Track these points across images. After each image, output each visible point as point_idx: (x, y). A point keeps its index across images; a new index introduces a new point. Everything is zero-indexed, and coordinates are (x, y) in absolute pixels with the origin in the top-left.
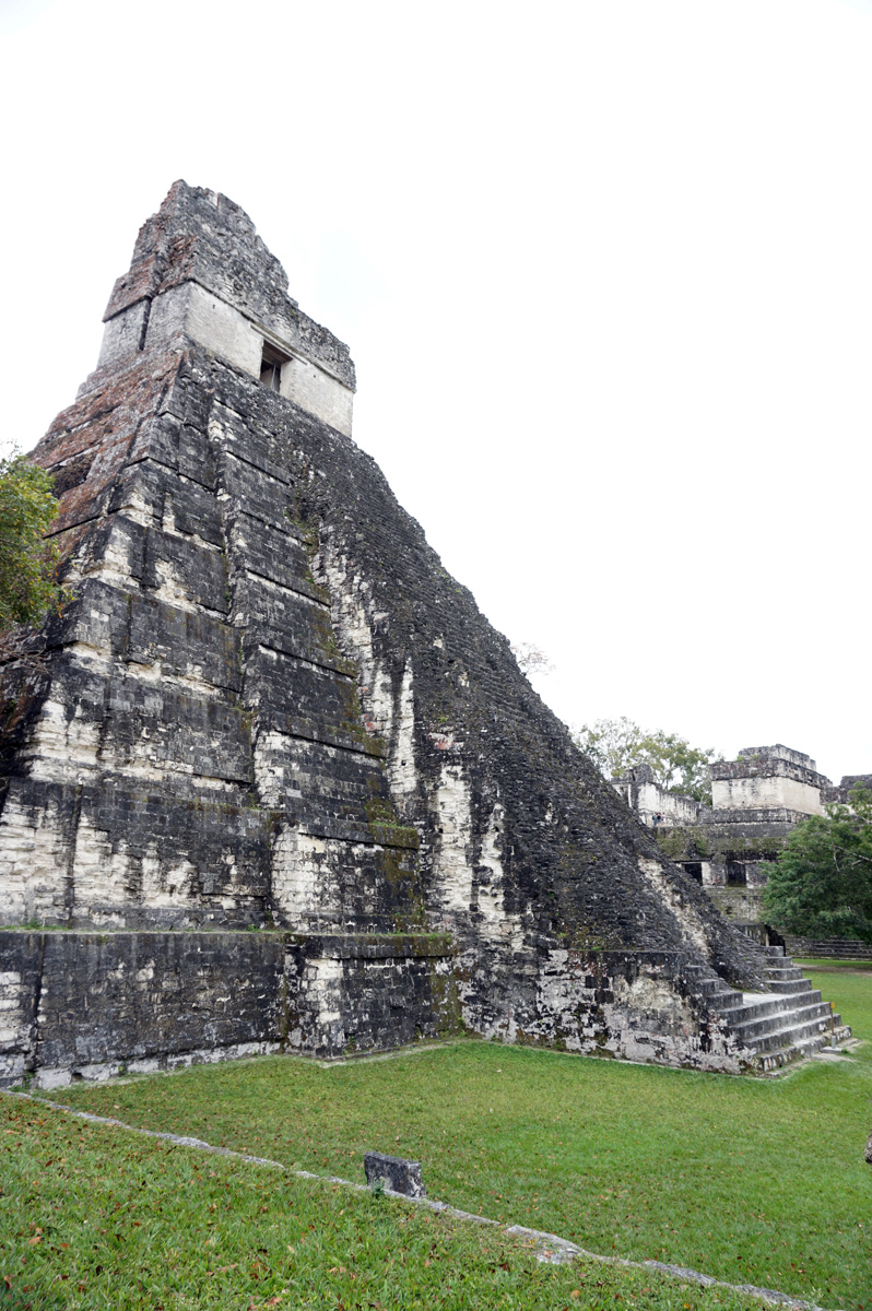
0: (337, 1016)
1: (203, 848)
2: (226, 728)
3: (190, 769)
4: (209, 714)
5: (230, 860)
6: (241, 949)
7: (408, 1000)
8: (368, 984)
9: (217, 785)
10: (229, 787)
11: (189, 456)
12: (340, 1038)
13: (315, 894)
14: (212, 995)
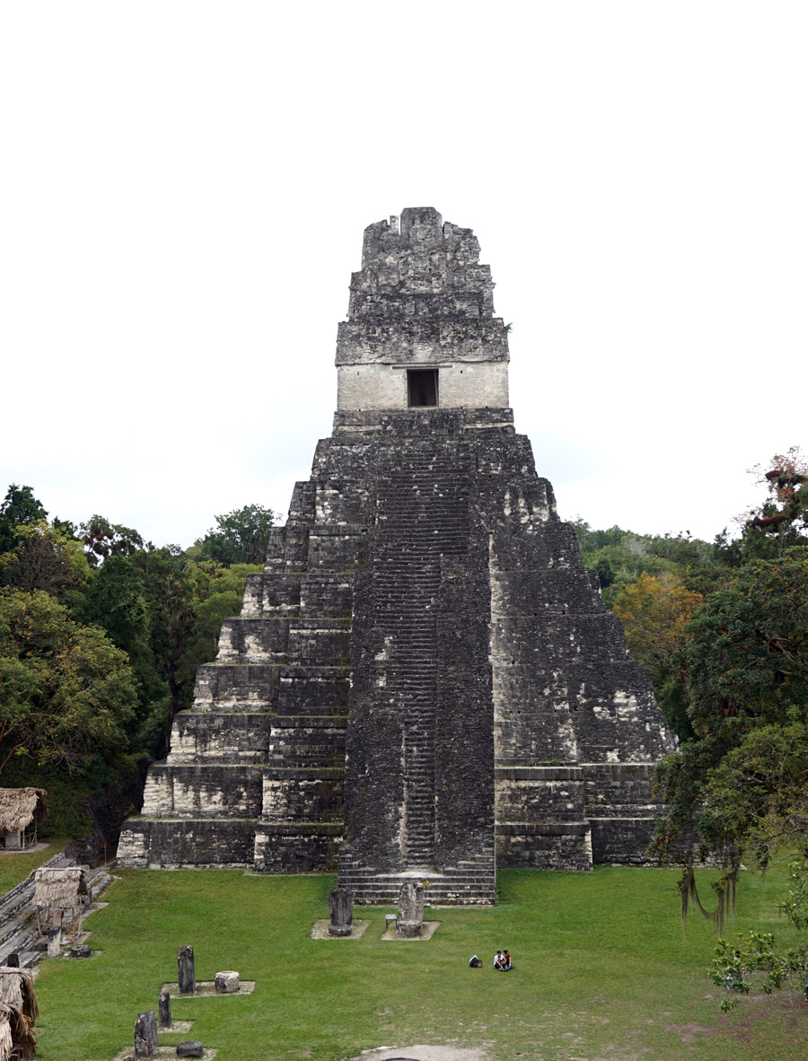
0: (262, 857)
1: (228, 786)
2: (258, 726)
3: (236, 748)
4: (248, 721)
5: (242, 790)
6: (233, 828)
7: (309, 854)
8: (283, 845)
9: (251, 753)
10: (258, 753)
11: (291, 546)
12: (263, 865)
13: (271, 805)
14: (219, 844)
